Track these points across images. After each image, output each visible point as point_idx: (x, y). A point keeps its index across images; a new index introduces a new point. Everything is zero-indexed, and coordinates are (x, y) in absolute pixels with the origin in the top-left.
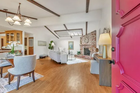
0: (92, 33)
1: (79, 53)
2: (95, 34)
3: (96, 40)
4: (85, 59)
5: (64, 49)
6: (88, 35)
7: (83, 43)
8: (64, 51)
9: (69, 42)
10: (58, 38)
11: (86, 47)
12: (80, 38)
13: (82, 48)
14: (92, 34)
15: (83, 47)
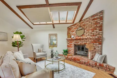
0: (92, 16)
1: (66, 52)
2: (101, 18)
3: (101, 30)
4: (80, 63)
5: (42, 46)
6: (83, 23)
7: (72, 36)
8: (41, 49)
9: (50, 35)
10: (32, 28)
11: (80, 43)
12: (68, 28)
13: (72, 45)
14: (93, 20)
15: (73, 43)
